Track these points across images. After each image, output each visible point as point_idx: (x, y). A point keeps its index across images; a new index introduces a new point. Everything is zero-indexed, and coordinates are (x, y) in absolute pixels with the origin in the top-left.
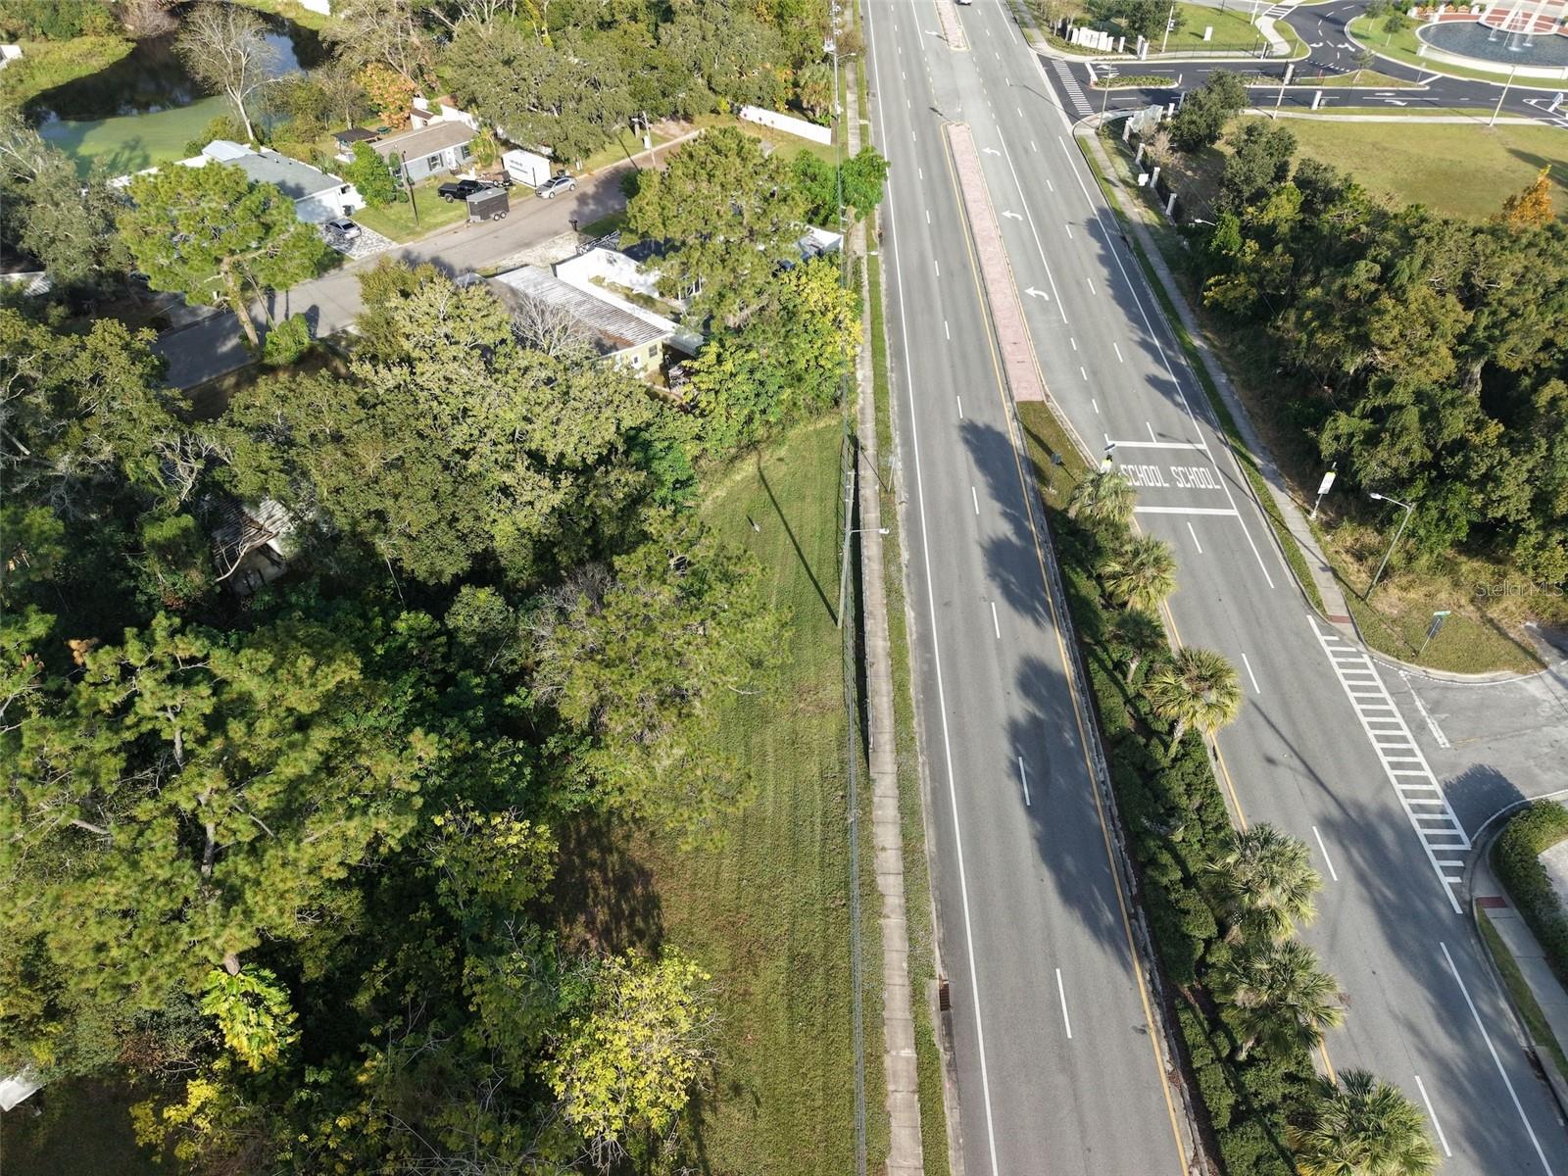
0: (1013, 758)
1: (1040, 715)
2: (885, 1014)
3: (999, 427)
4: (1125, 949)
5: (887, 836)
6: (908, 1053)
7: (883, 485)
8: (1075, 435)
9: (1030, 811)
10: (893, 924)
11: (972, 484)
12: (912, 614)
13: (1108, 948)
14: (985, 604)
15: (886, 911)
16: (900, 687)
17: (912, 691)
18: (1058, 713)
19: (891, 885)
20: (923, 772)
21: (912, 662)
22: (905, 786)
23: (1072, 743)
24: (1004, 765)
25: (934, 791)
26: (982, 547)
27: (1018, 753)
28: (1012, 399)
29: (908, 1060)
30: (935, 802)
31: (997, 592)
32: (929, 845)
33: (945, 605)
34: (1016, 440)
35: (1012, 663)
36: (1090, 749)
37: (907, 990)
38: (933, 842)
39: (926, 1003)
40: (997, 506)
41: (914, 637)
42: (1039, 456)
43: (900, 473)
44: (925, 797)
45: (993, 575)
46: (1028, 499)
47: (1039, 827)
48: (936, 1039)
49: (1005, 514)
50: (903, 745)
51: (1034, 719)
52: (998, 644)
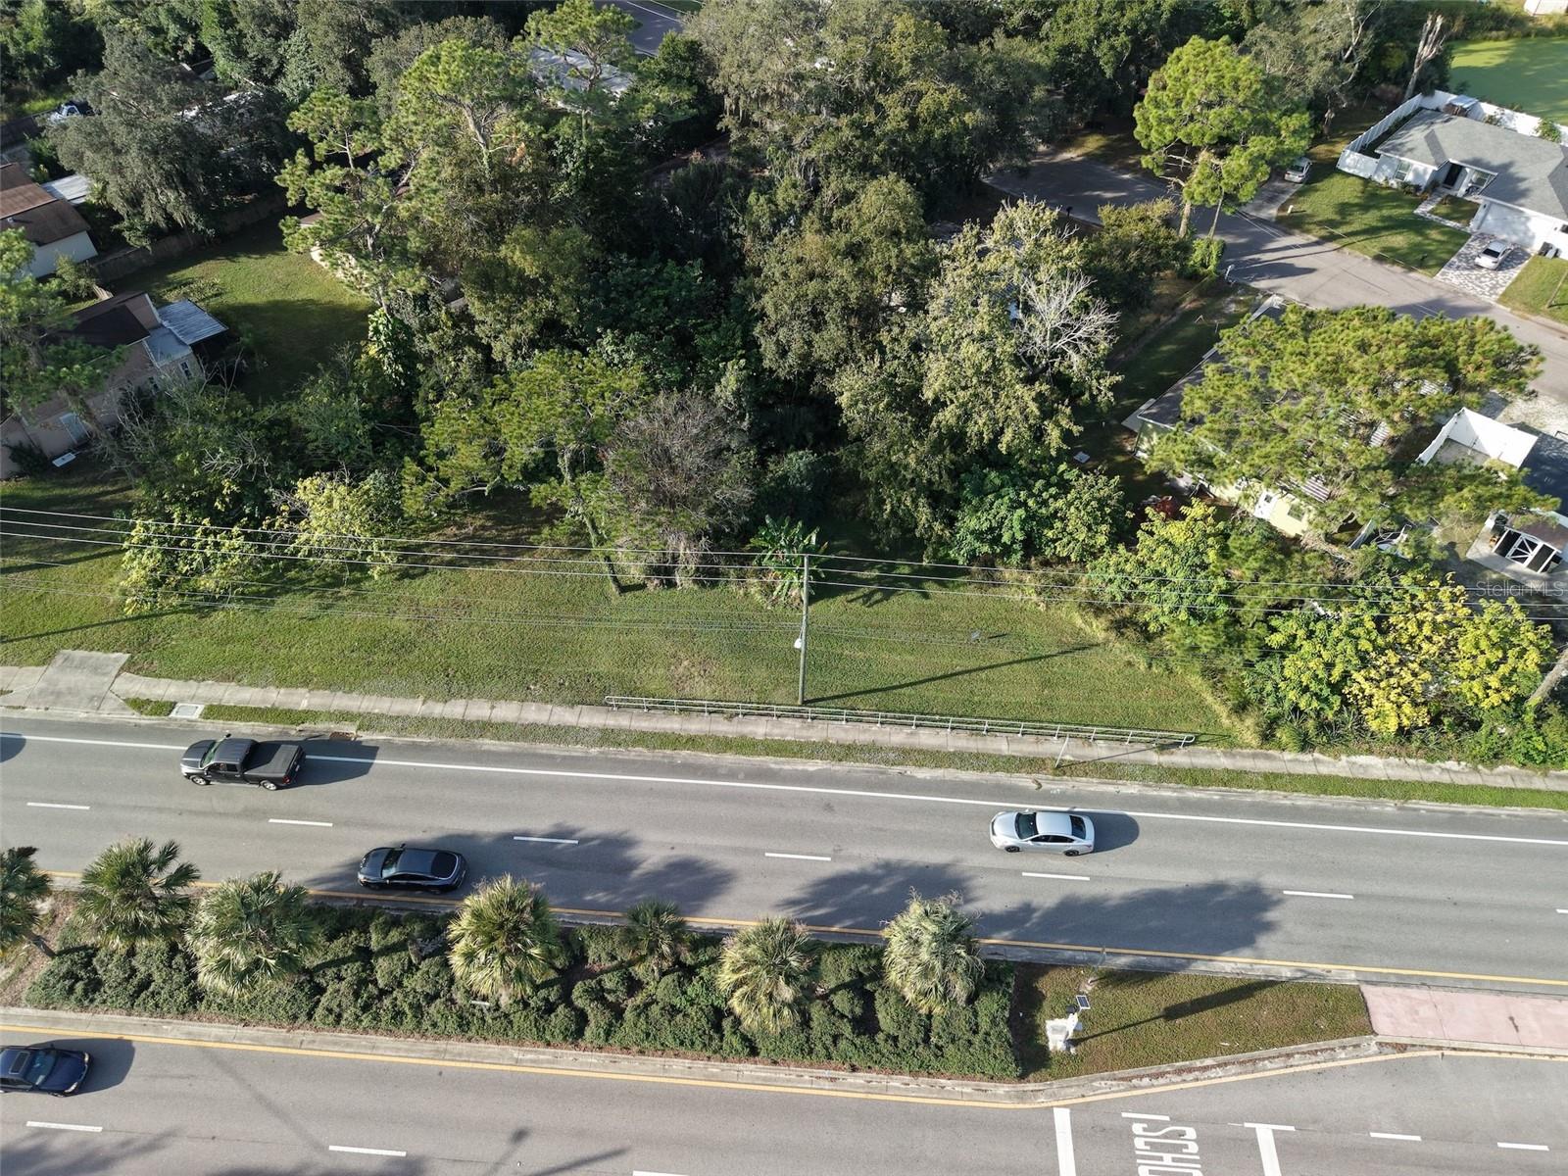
0: (578, 835)
1: (636, 873)
2: (340, 693)
3: (1264, 941)
4: (331, 885)
5: (506, 712)
6: (304, 705)
7: (1071, 764)
8: (1272, 1069)
9: (507, 837)
10: (416, 707)
11: (1095, 879)
12: (811, 769)
13: (339, 870)
14: (829, 850)
15: (430, 703)
16: (692, 742)
17: (685, 752)
18: (634, 893)
19: (455, 709)
20: (578, 750)
21: (729, 758)
22: (558, 733)
23: (589, 898)
24: (572, 823)
25: (552, 757)
26: (946, 866)
27: (582, 841)
28: (1367, 982)
29: (299, 704)
30: (535, 755)
31: (852, 867)
32: (488, 743)
33: (828, 806)
34: (1232, 965)
35: (726, 861)
36: (574, 916)
37: (355, 710)
38: (493, 748)
39: (338, 721)
40: (1048, 900)
41: (773, 766)
42: (1182, 990)
43: (1111, 789)
44: (543, 748)
45: (889, 868)
46: (1067, 949)
47: (487, 840)
48: (307, 725)
49: (1027, 910)
50: (607, 736)
51: (633, 865)
52: (759, 852)
